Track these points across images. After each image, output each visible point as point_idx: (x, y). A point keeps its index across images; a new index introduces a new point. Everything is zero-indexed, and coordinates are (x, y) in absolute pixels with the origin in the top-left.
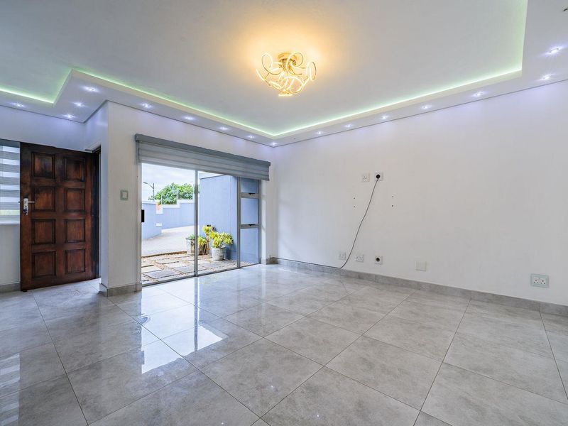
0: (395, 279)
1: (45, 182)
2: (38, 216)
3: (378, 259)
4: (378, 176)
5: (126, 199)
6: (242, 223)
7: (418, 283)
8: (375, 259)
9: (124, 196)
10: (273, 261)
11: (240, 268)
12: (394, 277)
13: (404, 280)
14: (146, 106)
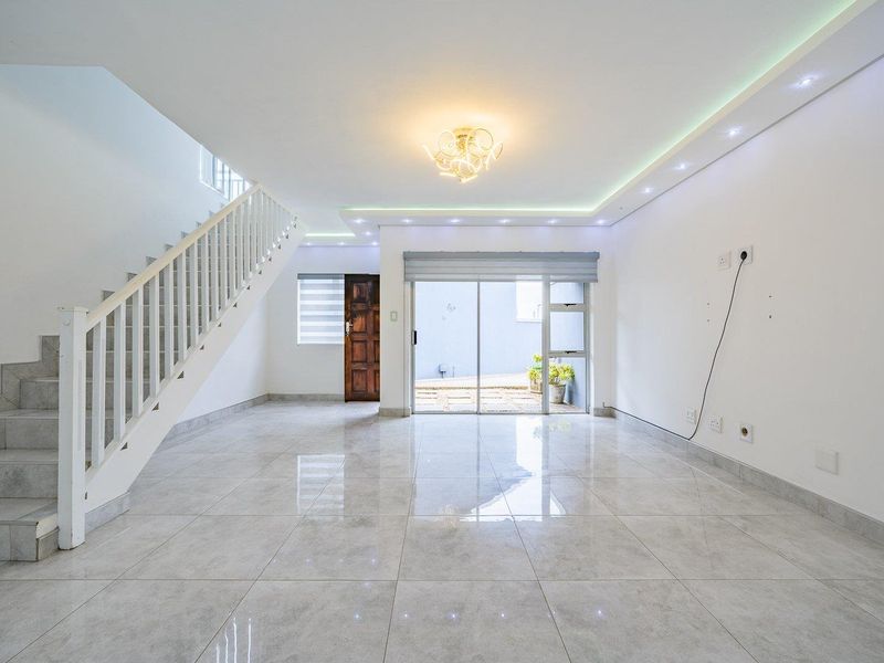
0: (774, 479)
1: (360, 307)
2: (356, 337)
3: (745, 431)
4: (744, 255)
5: (395, 320)
6: (553, 348)
7: (820, 500)
8: (739, 431)
9: (394, 317)
10: (609, 413)
11: (547, 414)
12: (774, 474)
13: (792, 487)
14: (407, 221)
